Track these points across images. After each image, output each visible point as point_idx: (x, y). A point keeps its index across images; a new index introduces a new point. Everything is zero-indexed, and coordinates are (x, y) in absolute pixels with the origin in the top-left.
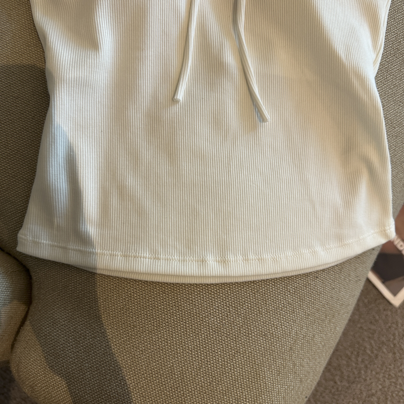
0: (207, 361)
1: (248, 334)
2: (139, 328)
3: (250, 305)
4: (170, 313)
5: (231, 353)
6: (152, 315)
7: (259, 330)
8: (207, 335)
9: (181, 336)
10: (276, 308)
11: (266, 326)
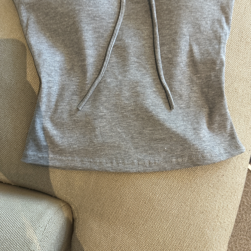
0: (176, 232)
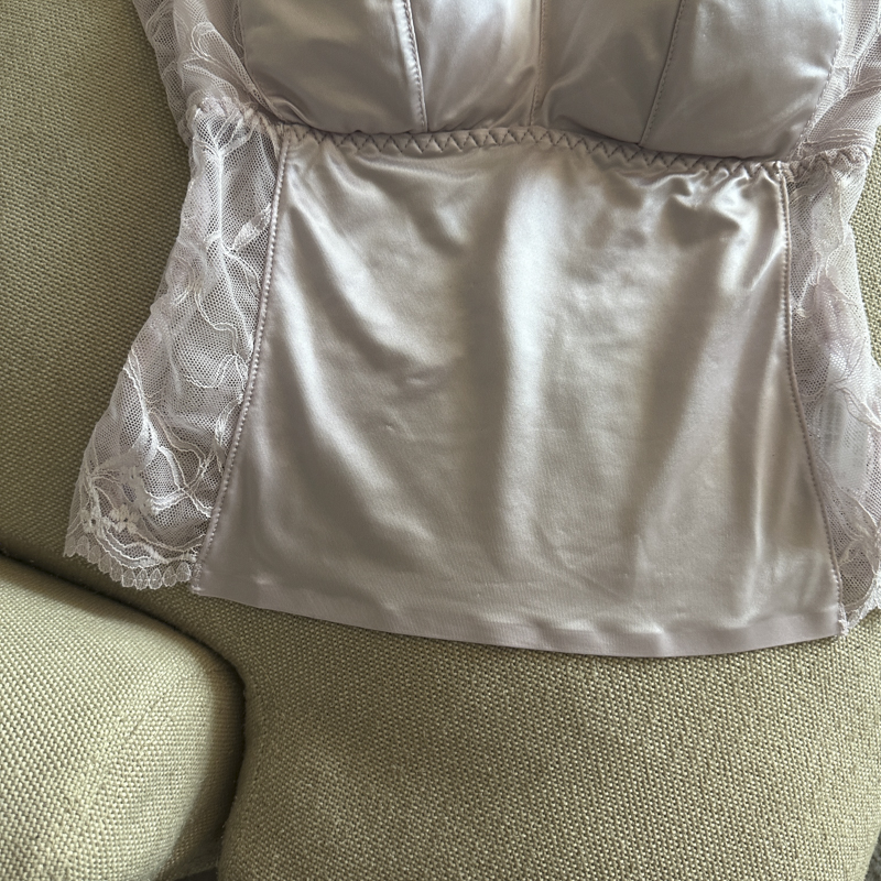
8: (642, 782)
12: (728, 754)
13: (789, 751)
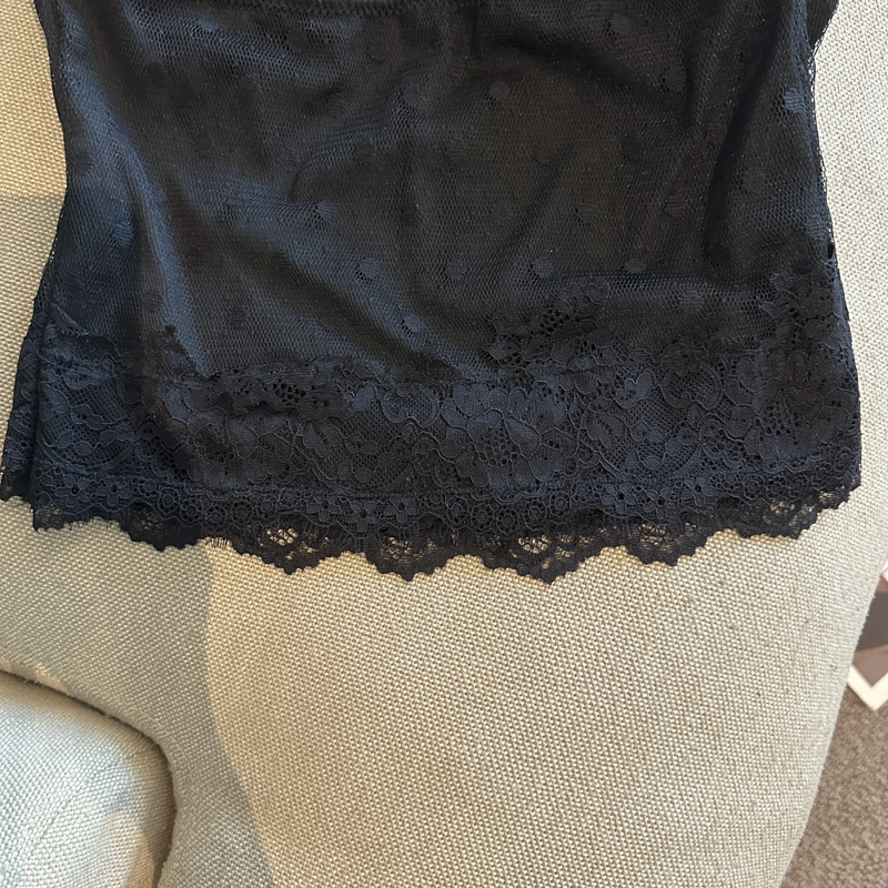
1: (615, 825)
2: (391, 849)
3: (611, 769)
4: (448, 812)
5: (584, 869)
6: (413, 820)
7: (636, 814)
9: (478, 853)
10: (667, 764)
11: (649, 803)
12: (617, 810)
13: (682, 799)
